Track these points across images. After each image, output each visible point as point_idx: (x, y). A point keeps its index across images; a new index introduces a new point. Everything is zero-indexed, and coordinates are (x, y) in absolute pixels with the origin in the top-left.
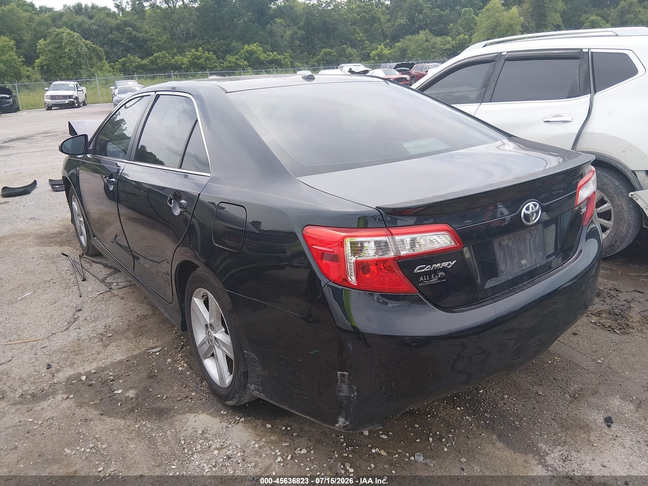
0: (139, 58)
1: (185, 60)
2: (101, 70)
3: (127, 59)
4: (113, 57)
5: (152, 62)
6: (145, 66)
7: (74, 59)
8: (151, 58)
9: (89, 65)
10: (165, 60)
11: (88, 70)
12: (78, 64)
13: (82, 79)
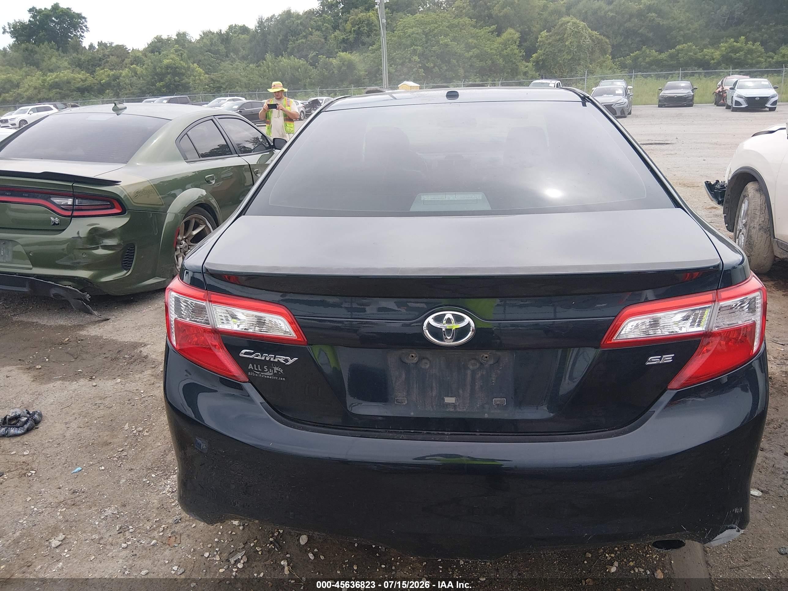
0: (656, 52)
1: (717, 54)
2: (601, 67)
3: (641, 52)
4: (624, 51)
5: (671, 57)
6: (661, 62)
7: (573, 54)
8: (673, 50)
9: (589, 61)
10: (690, 54)
11: (586, 66)
12: (576, 59)
13: (577, 77)
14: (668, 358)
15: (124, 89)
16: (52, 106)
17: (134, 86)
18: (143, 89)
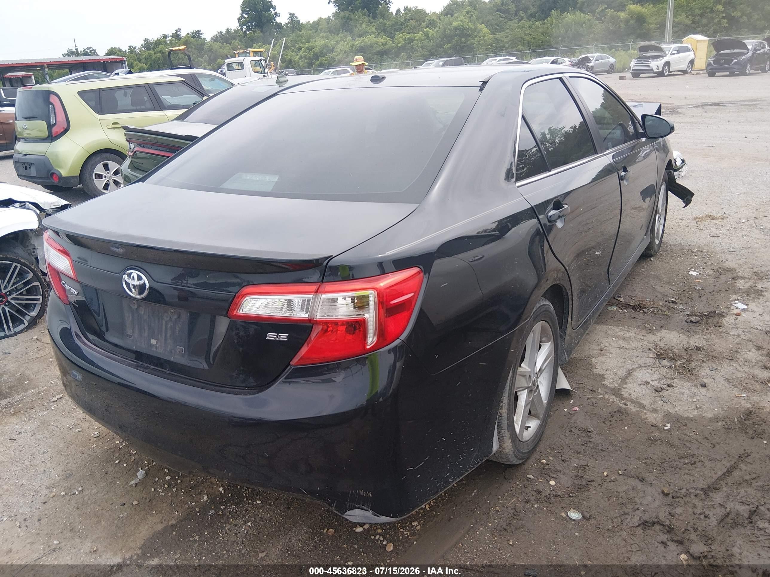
14: (284, 337)
15: (416, 52)
16: (349, 69)
17: (425, 49)
18: (432, 51)
